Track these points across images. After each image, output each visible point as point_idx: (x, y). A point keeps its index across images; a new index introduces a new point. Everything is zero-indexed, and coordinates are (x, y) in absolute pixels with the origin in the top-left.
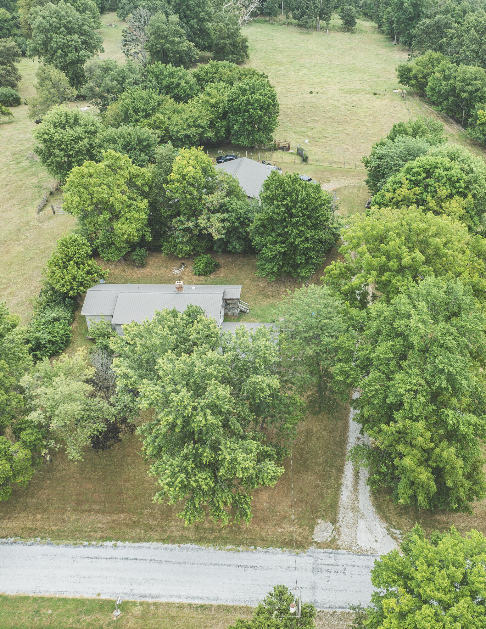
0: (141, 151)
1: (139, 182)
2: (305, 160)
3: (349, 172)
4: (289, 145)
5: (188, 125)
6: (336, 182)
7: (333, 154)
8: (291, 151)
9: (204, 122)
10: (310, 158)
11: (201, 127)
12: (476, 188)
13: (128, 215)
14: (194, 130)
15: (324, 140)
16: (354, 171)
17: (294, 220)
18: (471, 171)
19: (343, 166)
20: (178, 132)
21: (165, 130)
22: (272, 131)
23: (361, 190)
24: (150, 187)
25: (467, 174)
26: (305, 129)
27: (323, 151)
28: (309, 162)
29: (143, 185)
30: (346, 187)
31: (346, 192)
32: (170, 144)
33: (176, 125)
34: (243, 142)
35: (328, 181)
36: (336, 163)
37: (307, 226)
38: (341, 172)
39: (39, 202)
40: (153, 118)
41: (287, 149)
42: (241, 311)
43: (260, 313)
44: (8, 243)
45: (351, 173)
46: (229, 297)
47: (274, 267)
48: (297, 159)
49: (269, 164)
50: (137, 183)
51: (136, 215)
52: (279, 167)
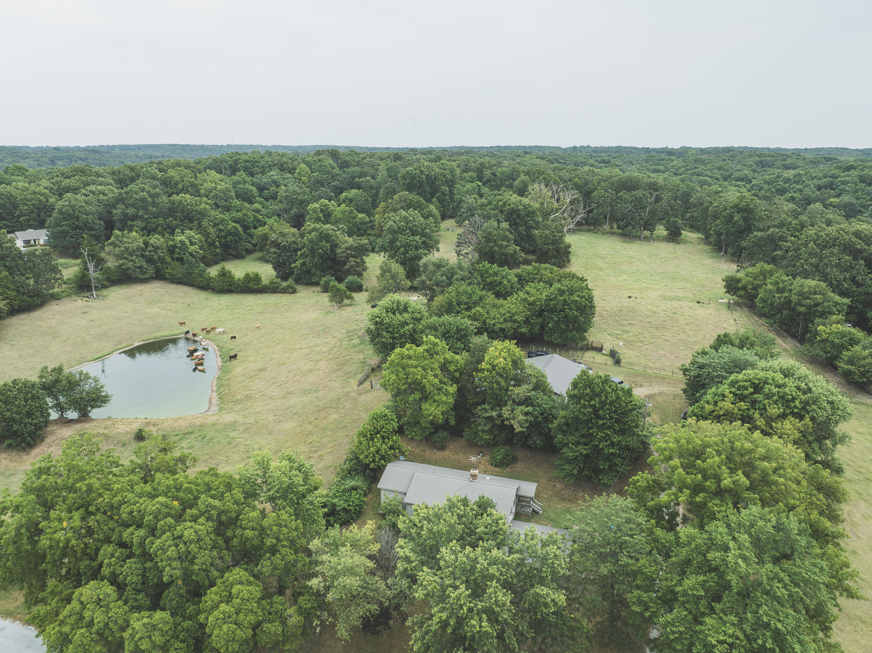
0: (458, 339)
1: (452, 368)
2: (618, 362)
3: (665, 378)
4: (602, 346)
5: (505, 319)
6: (650, 388)
7: (649, 358)
8: (604, 352)
9: (519, 318)
10: (623, 360)
11: (517, 322)
12: (815, 410)
13: (436, 398)
14: (509, 324)
15: (640, 345)
16: (670, 379)
17: (600, 423)
18: (810, 390)
19: (658, 372)
20: (494, 325)
21: (483, 322)
22: (586, 331)
23: (677, 398)
24: (461, 374)
25: (804, 393)
26: (621, 332)
27: (638, 354)
28: (622, 364)
29: (455, 371)
30: (660, 394)
31: (659, 399)
32: (485, 337)
33: (493, 319)
34: (556, 340)
35: (641, 385)
36: (651, 368)
38: (656, 377)
39: (360, 376)
40: (473, 311)
41: (600, 350)
42: (533, 510)
43: (553, 516)
44: (328, 410)
45: (667, 380)
46: (522, 493)
47: (573, 469)
48: (610, 361)
49: (580, 363)
50: (450, 368)
51: (444, 398)
52: (590, 366)
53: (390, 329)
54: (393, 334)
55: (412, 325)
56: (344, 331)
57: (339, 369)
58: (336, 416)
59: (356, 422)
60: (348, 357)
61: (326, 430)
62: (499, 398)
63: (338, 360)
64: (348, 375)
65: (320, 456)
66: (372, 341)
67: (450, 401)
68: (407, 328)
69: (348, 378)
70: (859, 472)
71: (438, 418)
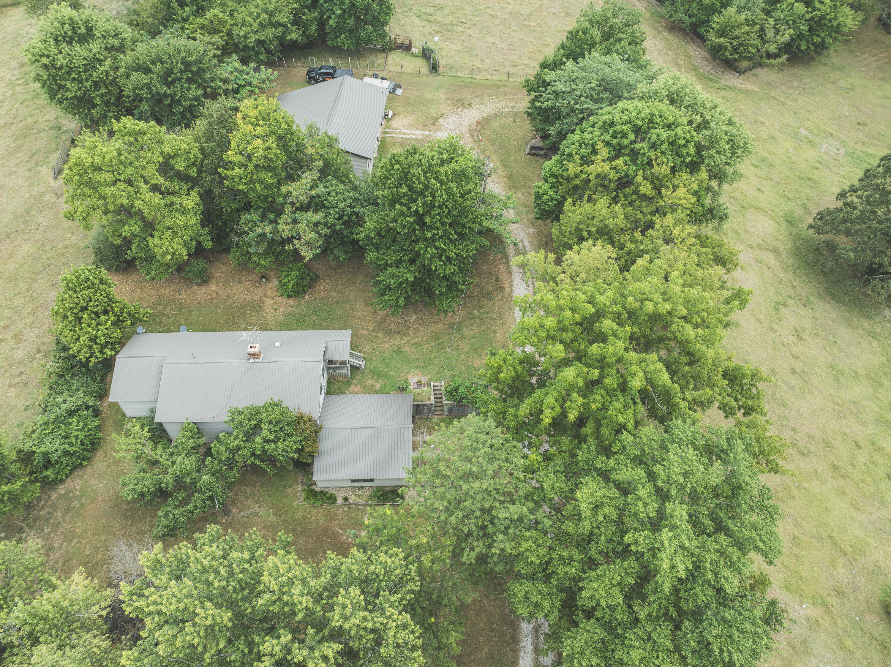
0: (190, 81)
1: (180, 165)
2: (434, 68)
3: (498, 86)
4: (411, 43)
5: (261, 24)
6: (482, 107)
7: (474, 53)
8: (414, 50)
9: (283, 18)
10: (442, 63)
11: (281, 25)
12: (712, 156)
13: (168, 222)
14: (270, 31)
15: (460, 29)
16: (505, 86)
17: (429, 235)
18: (704, 125)
19: (489, 77)
20: (246, 37)
21: (228, 34)
22: (385, 24)
23: (518, 120)
24: (200, 171)
25: (698, 129)
26: (432, 9)
27: (459, 48)
28: (441, 70)
29: (188, 167)
30: (496, 116)
31: (495, 125)
32: (234, 62)
33: (243, 25)
34: (344, 44)
35: (470, 104)
36: (480, 70)
37: (450, 240)
38: (487, 86)
39: (55, 158)
40: (208, 15)
41: (407, 47)
42: (352, 367)
43: (381, 367)
44: (12, 236)
45: (503, 89)
46: (332, 356)
47: (399, 297)
48: (423, 67)
49: (383, 78)
50: (177, 167)
51: (181, 221)
52: (398, 82)
53: (74, 75)
54: (81, 82)
55: (108, 62)
56: (14, 64)
57: (19, 148)
58: (26, 249)
59: (62, 254)
60: (30, 120)
61: (16, 279)
62: (270, 199)
63: (13, 128)
64: (35, 158)
65: (15, 336)
66: (52, 98)
67: (192, 222)
68: (101, 69)
69: (37, 164)
70: (733, 198)
71: (181, 254)
